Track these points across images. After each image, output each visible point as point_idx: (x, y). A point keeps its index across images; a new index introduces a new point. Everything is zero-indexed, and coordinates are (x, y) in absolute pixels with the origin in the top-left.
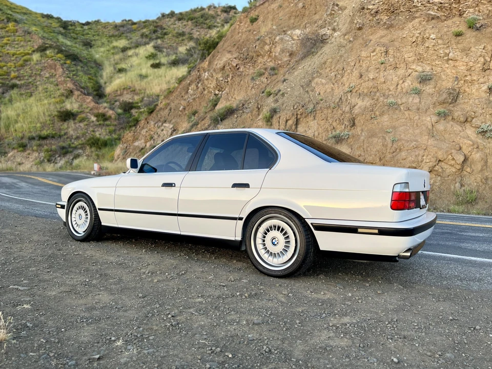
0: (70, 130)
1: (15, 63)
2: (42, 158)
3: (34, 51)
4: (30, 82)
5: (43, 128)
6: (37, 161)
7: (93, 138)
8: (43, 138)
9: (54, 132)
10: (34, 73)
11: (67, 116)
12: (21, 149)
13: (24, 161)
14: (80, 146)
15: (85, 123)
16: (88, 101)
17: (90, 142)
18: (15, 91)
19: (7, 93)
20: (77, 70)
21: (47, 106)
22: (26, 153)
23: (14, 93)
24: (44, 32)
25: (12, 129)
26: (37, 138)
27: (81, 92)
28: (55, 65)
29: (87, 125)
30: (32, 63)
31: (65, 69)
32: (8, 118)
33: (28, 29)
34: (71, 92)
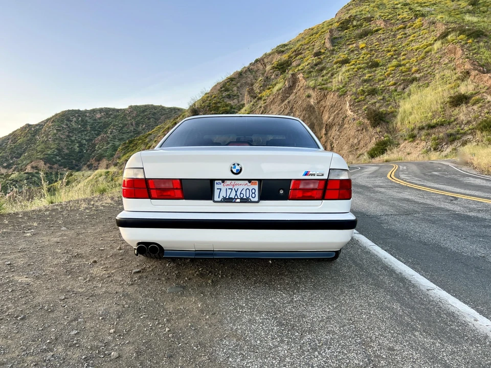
0: (461, 115)
1: (417, 58)
2: (429, 147)
3: (436, 40)
4: (429, 73)
5: (433, 117)
6: (424, 150)
7: (485, 121)
8: (431, 127)
9: (443, 120)
10: (433, 62)
11: (459, 100)
12: (411, 139)
13: (412, 151)
14: (470, 131)
15: (480, 104)
16: (485, 79)
17: (481, 126)
18: (415, 84)
19: (408, 88)
20: (479, 47)
21: (441, 94)
22: (415, 143)
23: (413, 87)
24: (450, 16)
25: (407, 122)
26: (426, 128)
27: (480, 71)
28: (455, 48)
29: (481, 107)
30: (433, 52)
31: (465, 50)
32: (405, 112)
33: (433, 20)
34: (468, 73)
